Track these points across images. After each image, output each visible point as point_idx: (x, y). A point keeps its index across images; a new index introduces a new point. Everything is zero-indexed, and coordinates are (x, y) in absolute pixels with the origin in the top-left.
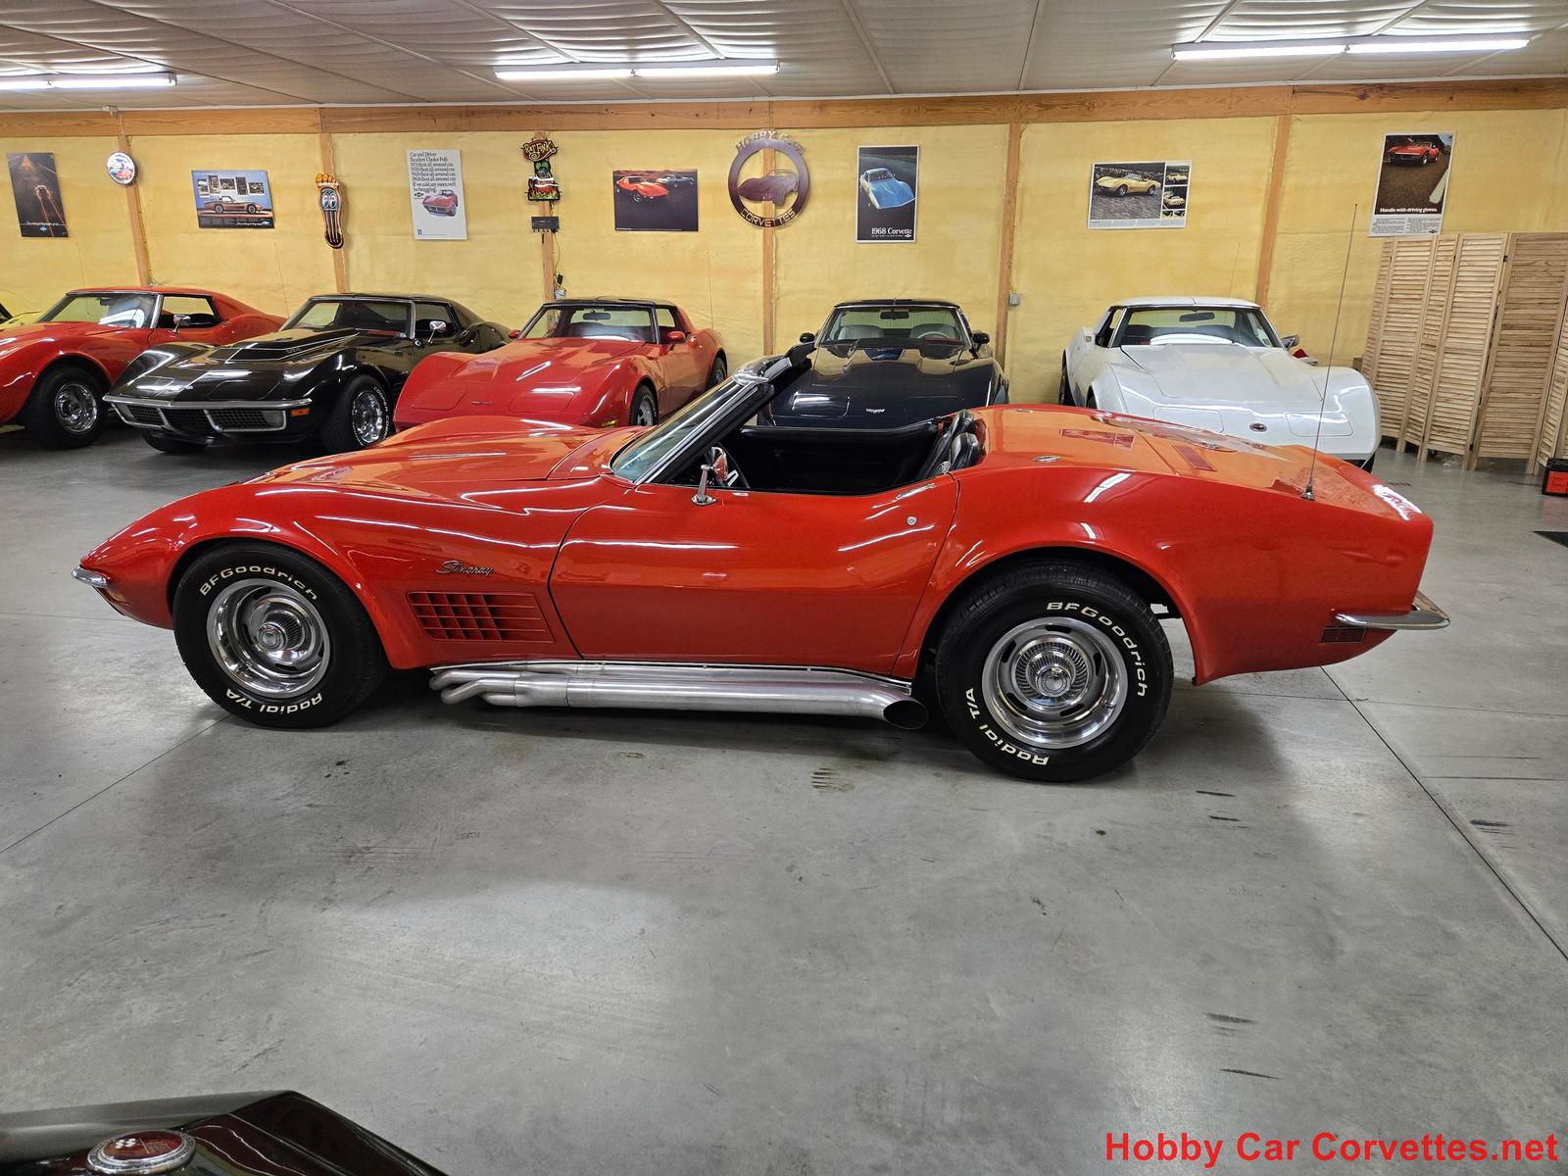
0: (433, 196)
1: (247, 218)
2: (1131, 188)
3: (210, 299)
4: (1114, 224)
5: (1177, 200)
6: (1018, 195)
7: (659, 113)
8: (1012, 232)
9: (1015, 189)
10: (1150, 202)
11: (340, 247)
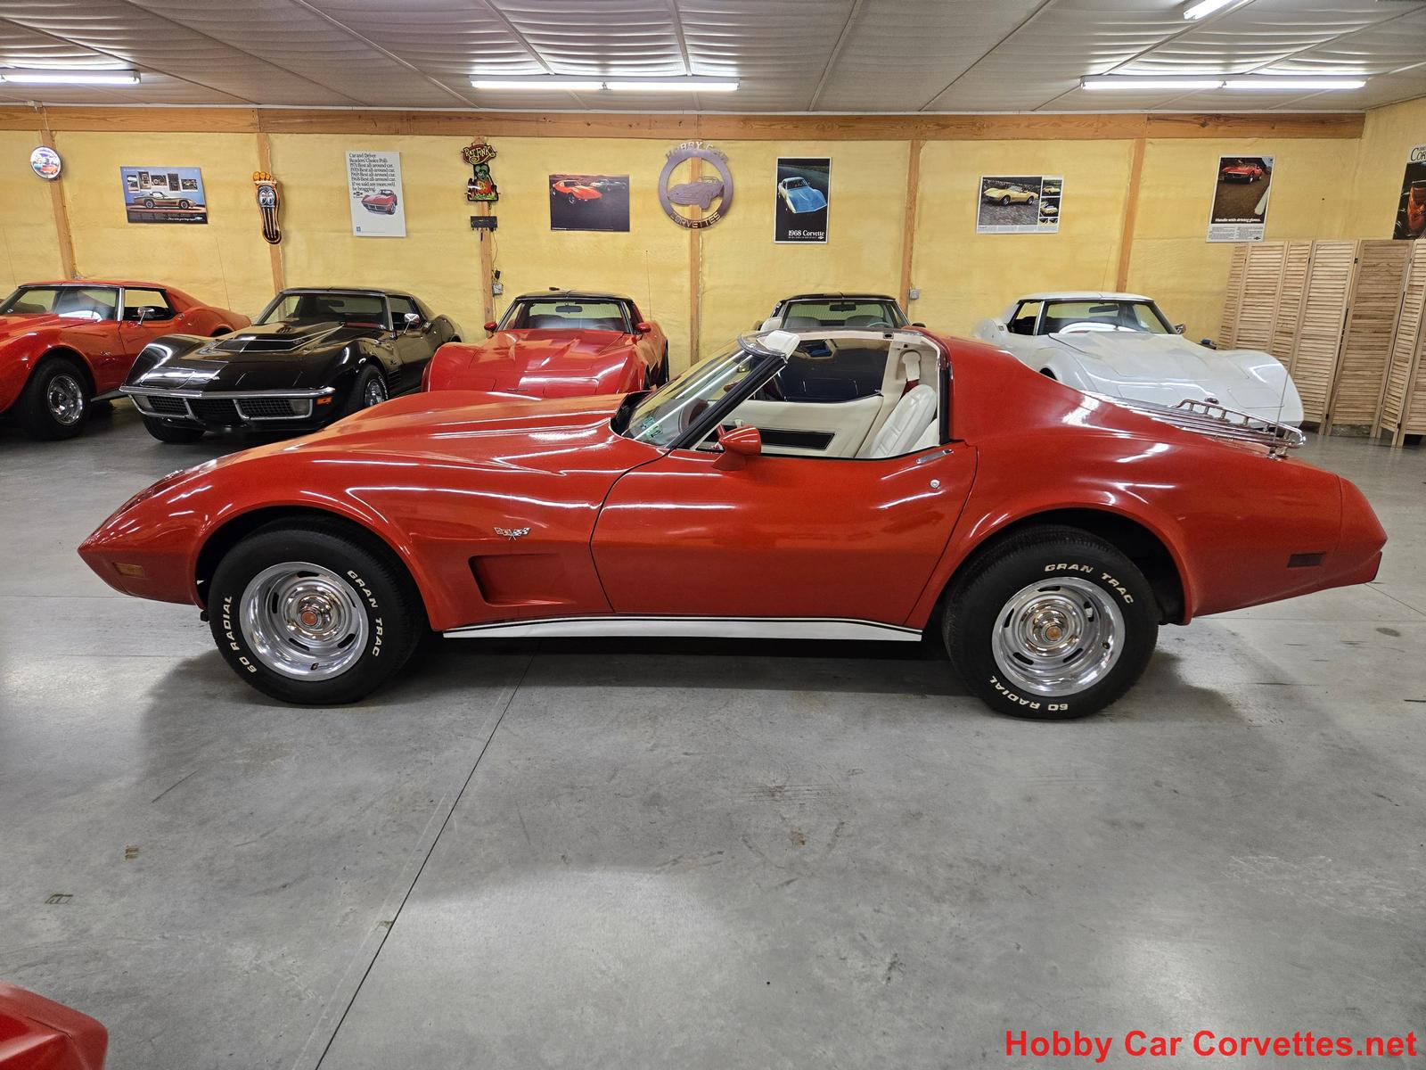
0: (373, 195)
1: (180, 214)
2: (1013, 198)
3: (163, 292)
4: (998, 228)
5: (1051, 209)
6: (917, 202)
7: (595, 123)
8: (912, 235)
9: (915, 197)
10: (1029, 210)
11: (277, 243)
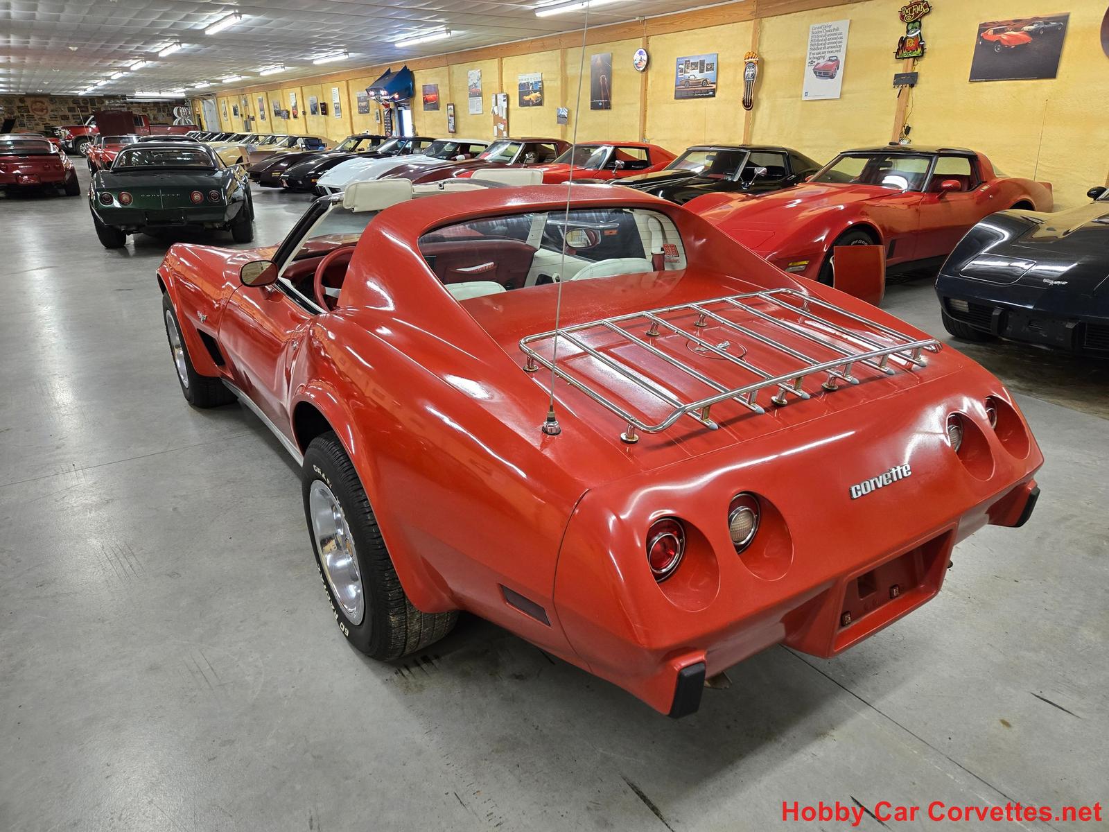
0: (822, 63)
1: (701, 91)
3: (647, 150)
11: (750, 110)
